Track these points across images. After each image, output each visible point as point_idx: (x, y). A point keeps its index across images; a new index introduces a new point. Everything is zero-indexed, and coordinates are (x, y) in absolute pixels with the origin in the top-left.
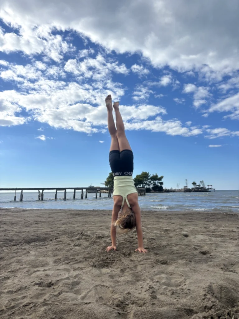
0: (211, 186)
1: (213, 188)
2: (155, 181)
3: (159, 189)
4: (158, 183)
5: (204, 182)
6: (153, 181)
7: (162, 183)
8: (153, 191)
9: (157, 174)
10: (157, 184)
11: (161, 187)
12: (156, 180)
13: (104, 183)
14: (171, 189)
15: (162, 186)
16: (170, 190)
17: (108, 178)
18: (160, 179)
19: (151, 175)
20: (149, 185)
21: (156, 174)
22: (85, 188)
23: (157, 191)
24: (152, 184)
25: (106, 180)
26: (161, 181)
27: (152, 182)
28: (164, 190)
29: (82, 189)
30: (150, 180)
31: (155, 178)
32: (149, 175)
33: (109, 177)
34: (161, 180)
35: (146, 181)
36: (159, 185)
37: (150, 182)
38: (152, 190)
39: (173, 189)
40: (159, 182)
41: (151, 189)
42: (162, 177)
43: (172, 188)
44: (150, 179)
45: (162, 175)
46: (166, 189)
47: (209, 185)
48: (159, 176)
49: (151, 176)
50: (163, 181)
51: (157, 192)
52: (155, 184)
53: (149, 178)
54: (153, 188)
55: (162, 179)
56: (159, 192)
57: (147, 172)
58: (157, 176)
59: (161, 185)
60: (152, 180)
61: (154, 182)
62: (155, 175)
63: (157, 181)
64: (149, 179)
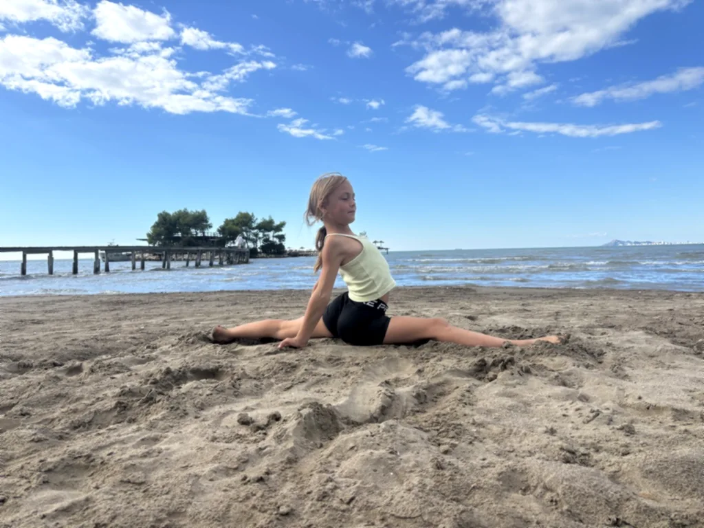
0: (381, 242)
1: (384, 247)
2: (266, 233)
3: (275, 250)
4: (274, 237)
5: (367, 234)
6: (263, 232)
7: (282, 238)
8: (263, 255)
9: (273, 218)
10: (271, 239)
11: (281, 246)
12: (269, 231)
13: (146, 237)
14: (301, 250)
15: (283, 243)
16: (300, 252)
17: (154, 227)
18: (279, 228)
19: (259, 219)
20: (255, 242)
21: (270, 217)
22: (102, 248)
23: (272, 253)
24: (260, 238)
25: (150, 231)
26: (280, 233)
27: (261, 235)
28: (286, 251)
29: (95, 250)
30: (255, 231)
31: (267, 226)
32: (255, 219)
33: (156, 223)
34: (281, 230)
35: (247, 232)
36: (277, 241)
37: (256, 235)
38: (260, 253)
39: (305, 250)
40: (276, 234)
41: (259, 250)
42: (282, 225)
43: (302, 248)
44: (256, 228)
45: (282, 221)
46: (291, 251)
47: (377, 240)
48: (277, 223)
49: (259, 221)
50: (284, 232)
51: (271, 257)
52: (266, 240)
53: (254, 225)
54: (262, 247)
55: (283, 229)
56: (276, 257)
57: (250, 214)
58: (271, 222)
59: (280, 241)
60: (260, 231)
61: (264, 235)
62: (267, 219)
63: (271, 234)
64: (253, 229)
